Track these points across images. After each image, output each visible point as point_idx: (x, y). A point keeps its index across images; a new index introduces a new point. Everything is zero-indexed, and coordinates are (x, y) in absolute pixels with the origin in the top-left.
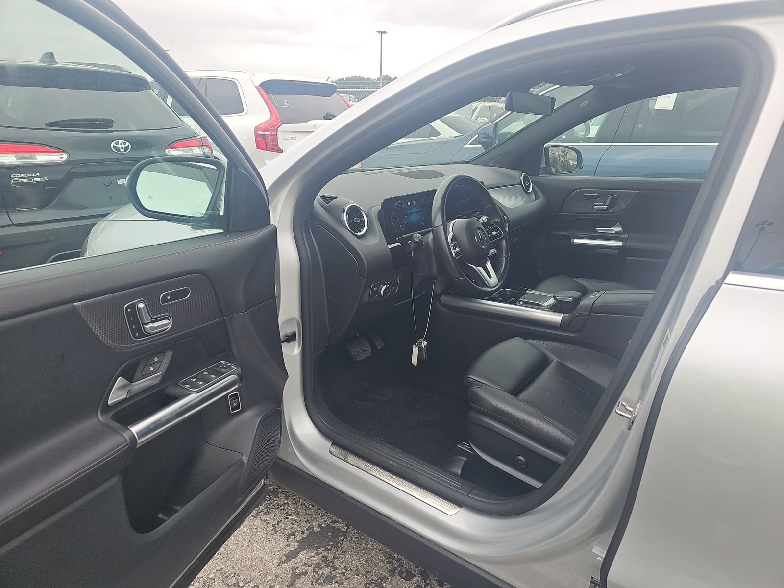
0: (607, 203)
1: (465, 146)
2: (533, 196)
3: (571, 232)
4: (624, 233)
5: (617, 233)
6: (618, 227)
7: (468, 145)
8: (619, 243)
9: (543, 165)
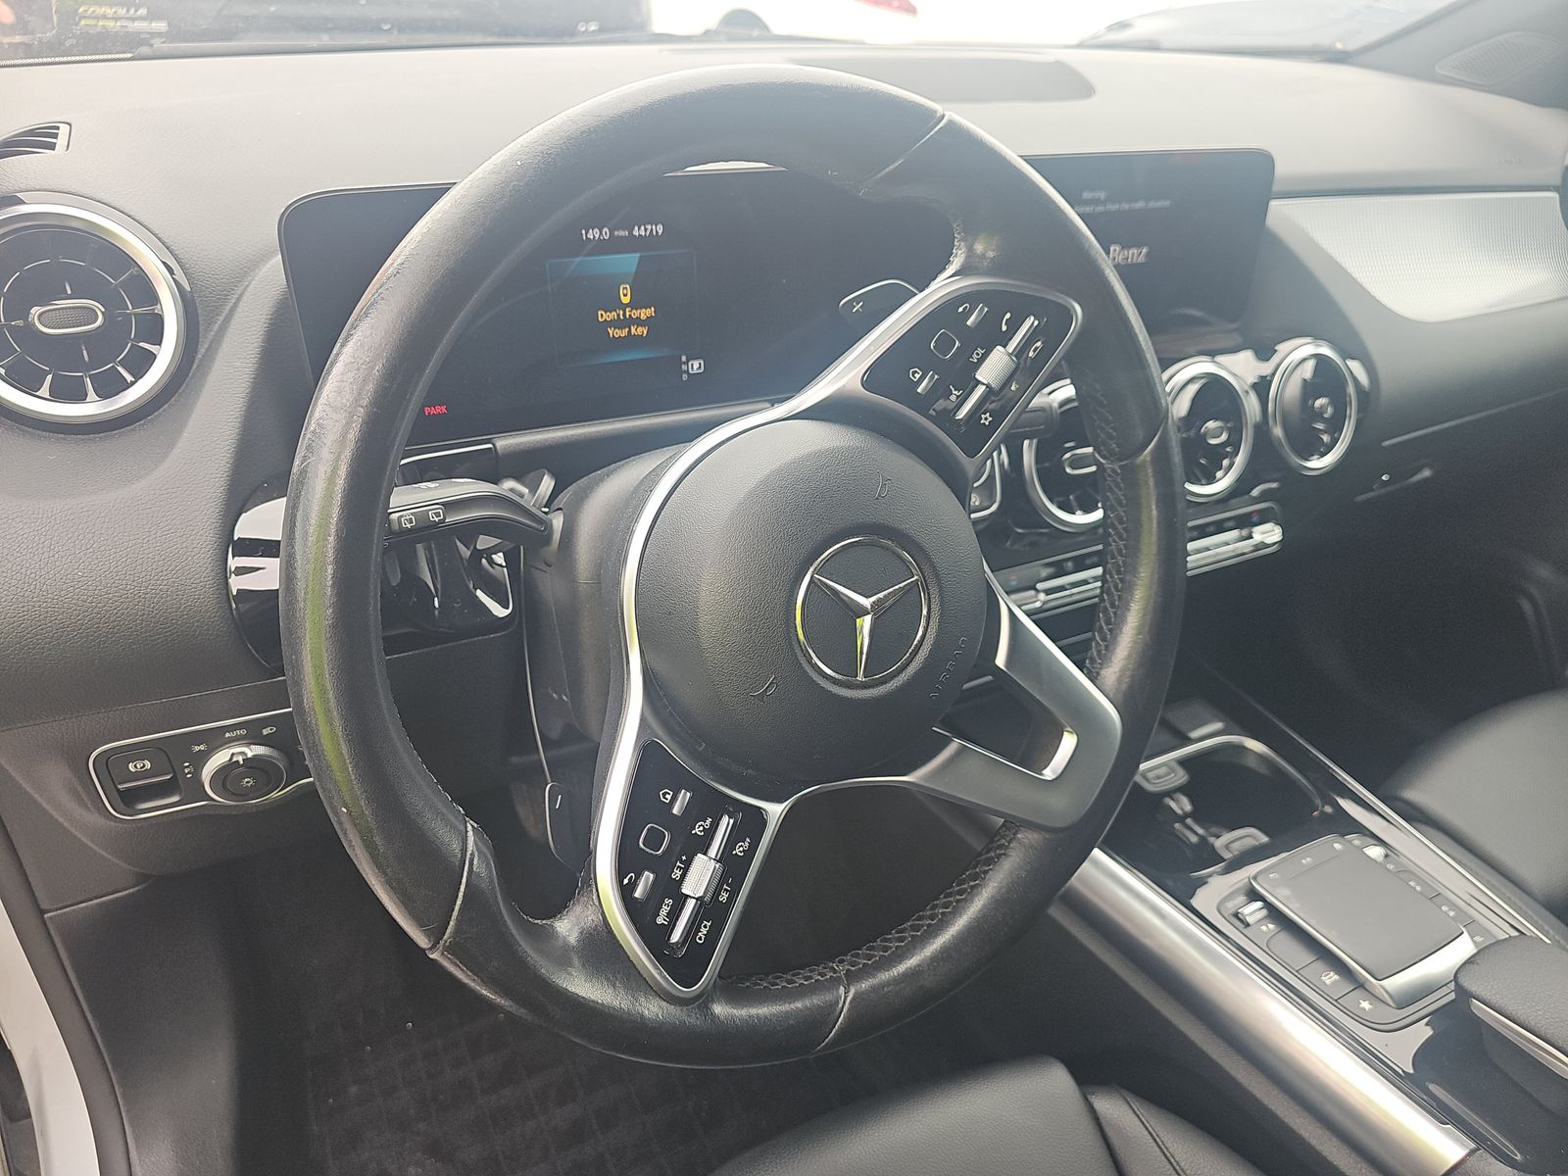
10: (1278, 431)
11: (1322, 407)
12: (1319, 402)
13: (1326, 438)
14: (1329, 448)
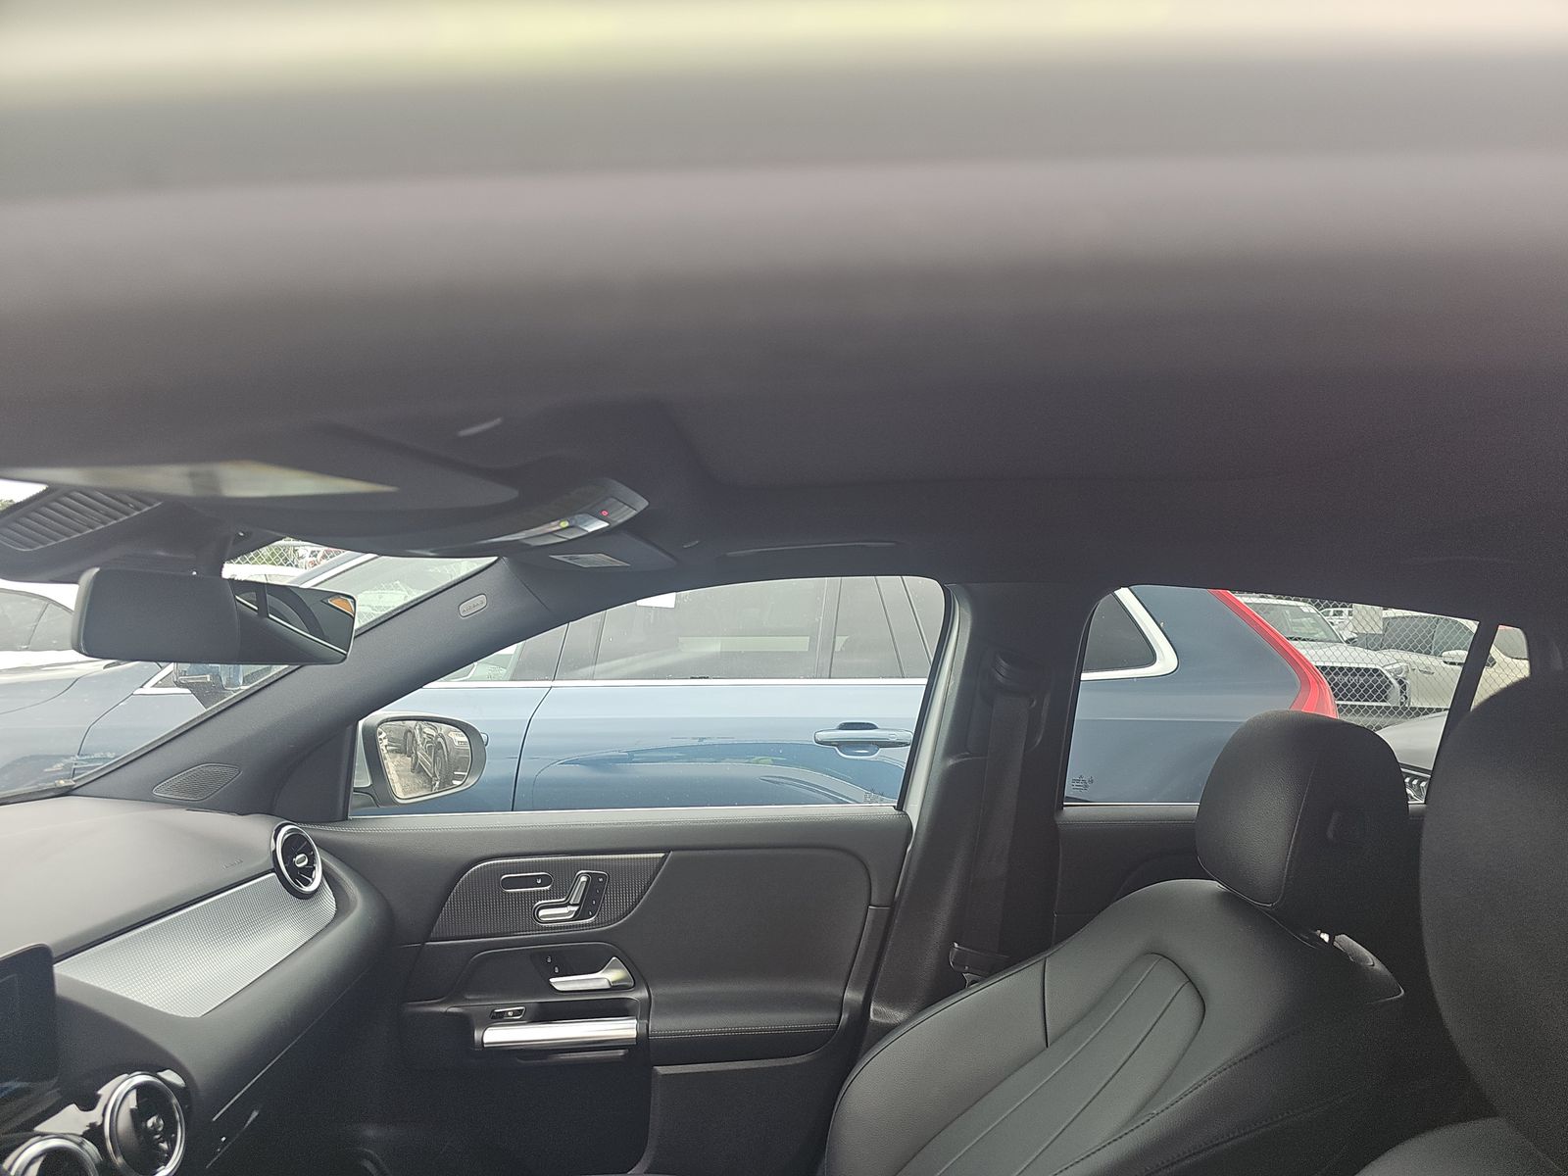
0: (576, 897)
1: (139, 691)
2: (328, 902)
3: (473, 1004)
4: (635, 987)
5: (615, 987)
6: (614, 967)
7: (148, 689)
8: (623, 1029)
9: (362, 779)
10: (119, 1161)
11: (153, 1124)
12: (150, 1123)
13: (165, 1146)
14: (170, 1153)
